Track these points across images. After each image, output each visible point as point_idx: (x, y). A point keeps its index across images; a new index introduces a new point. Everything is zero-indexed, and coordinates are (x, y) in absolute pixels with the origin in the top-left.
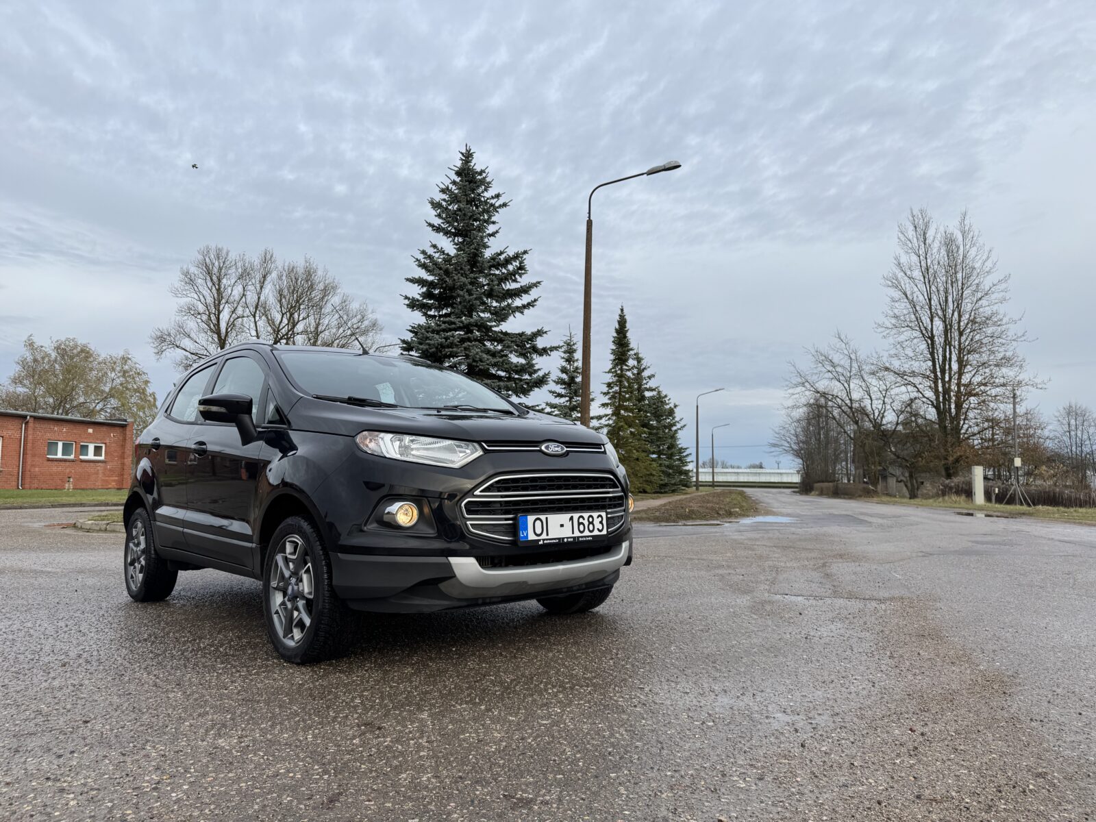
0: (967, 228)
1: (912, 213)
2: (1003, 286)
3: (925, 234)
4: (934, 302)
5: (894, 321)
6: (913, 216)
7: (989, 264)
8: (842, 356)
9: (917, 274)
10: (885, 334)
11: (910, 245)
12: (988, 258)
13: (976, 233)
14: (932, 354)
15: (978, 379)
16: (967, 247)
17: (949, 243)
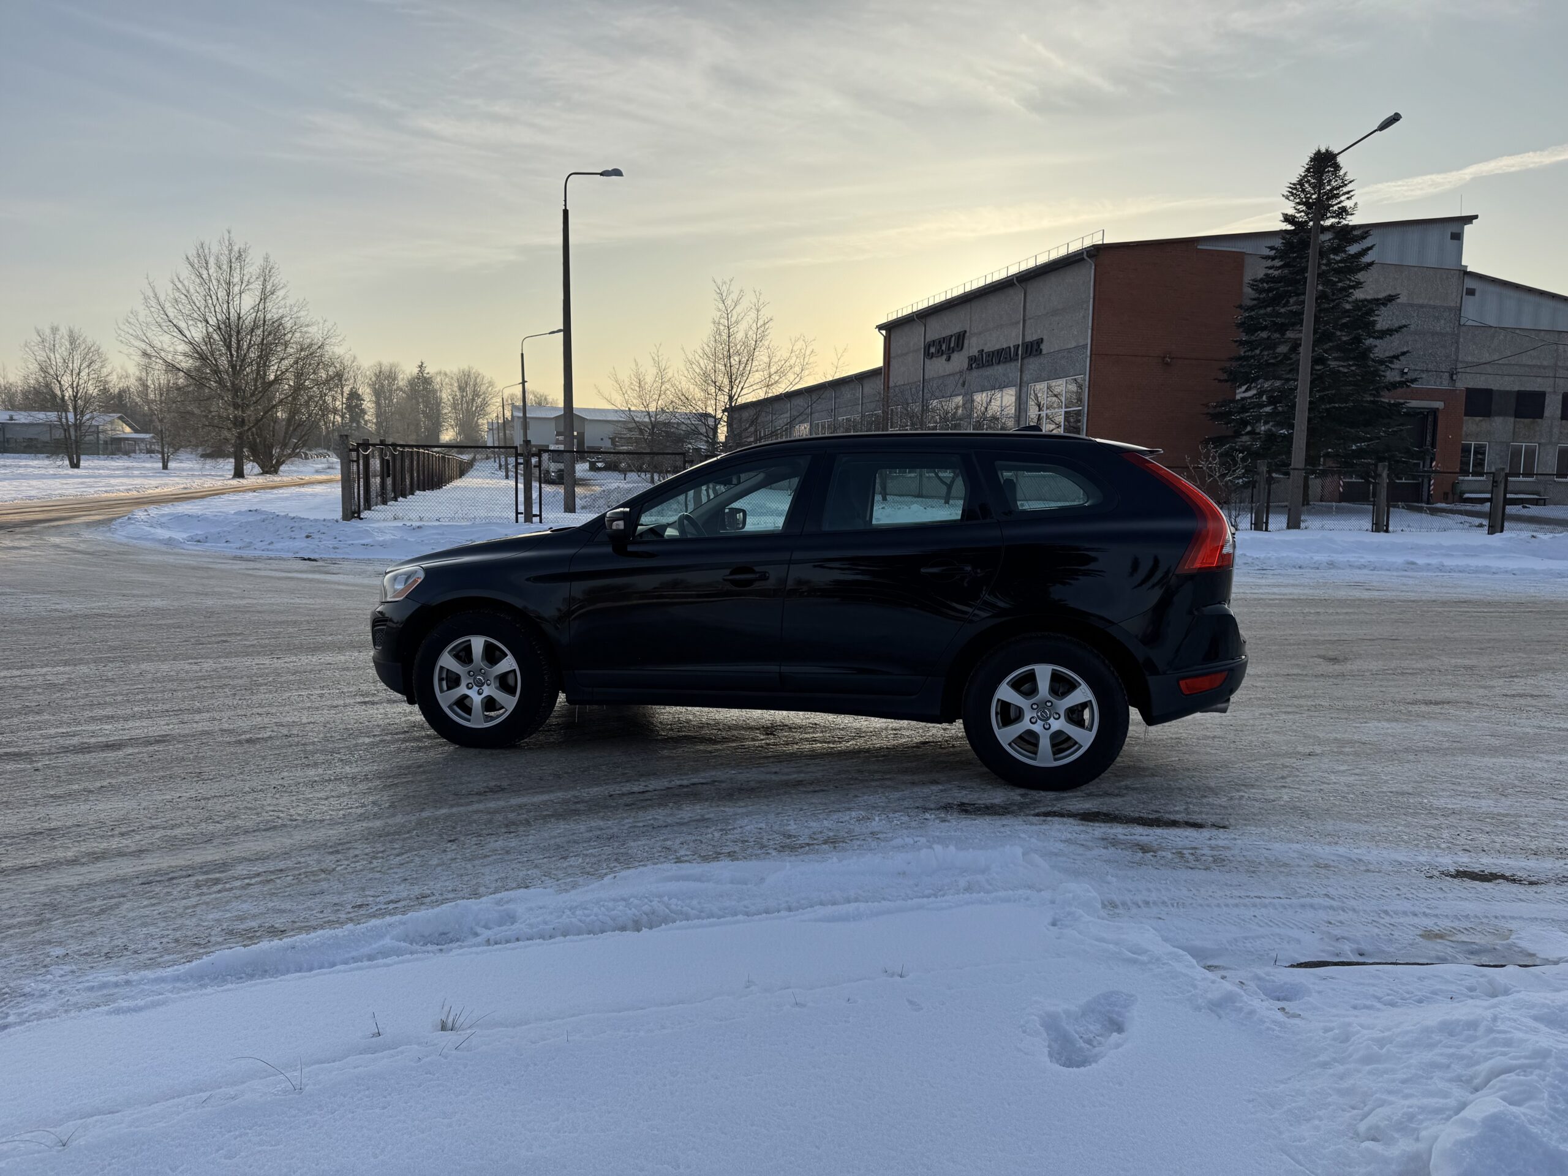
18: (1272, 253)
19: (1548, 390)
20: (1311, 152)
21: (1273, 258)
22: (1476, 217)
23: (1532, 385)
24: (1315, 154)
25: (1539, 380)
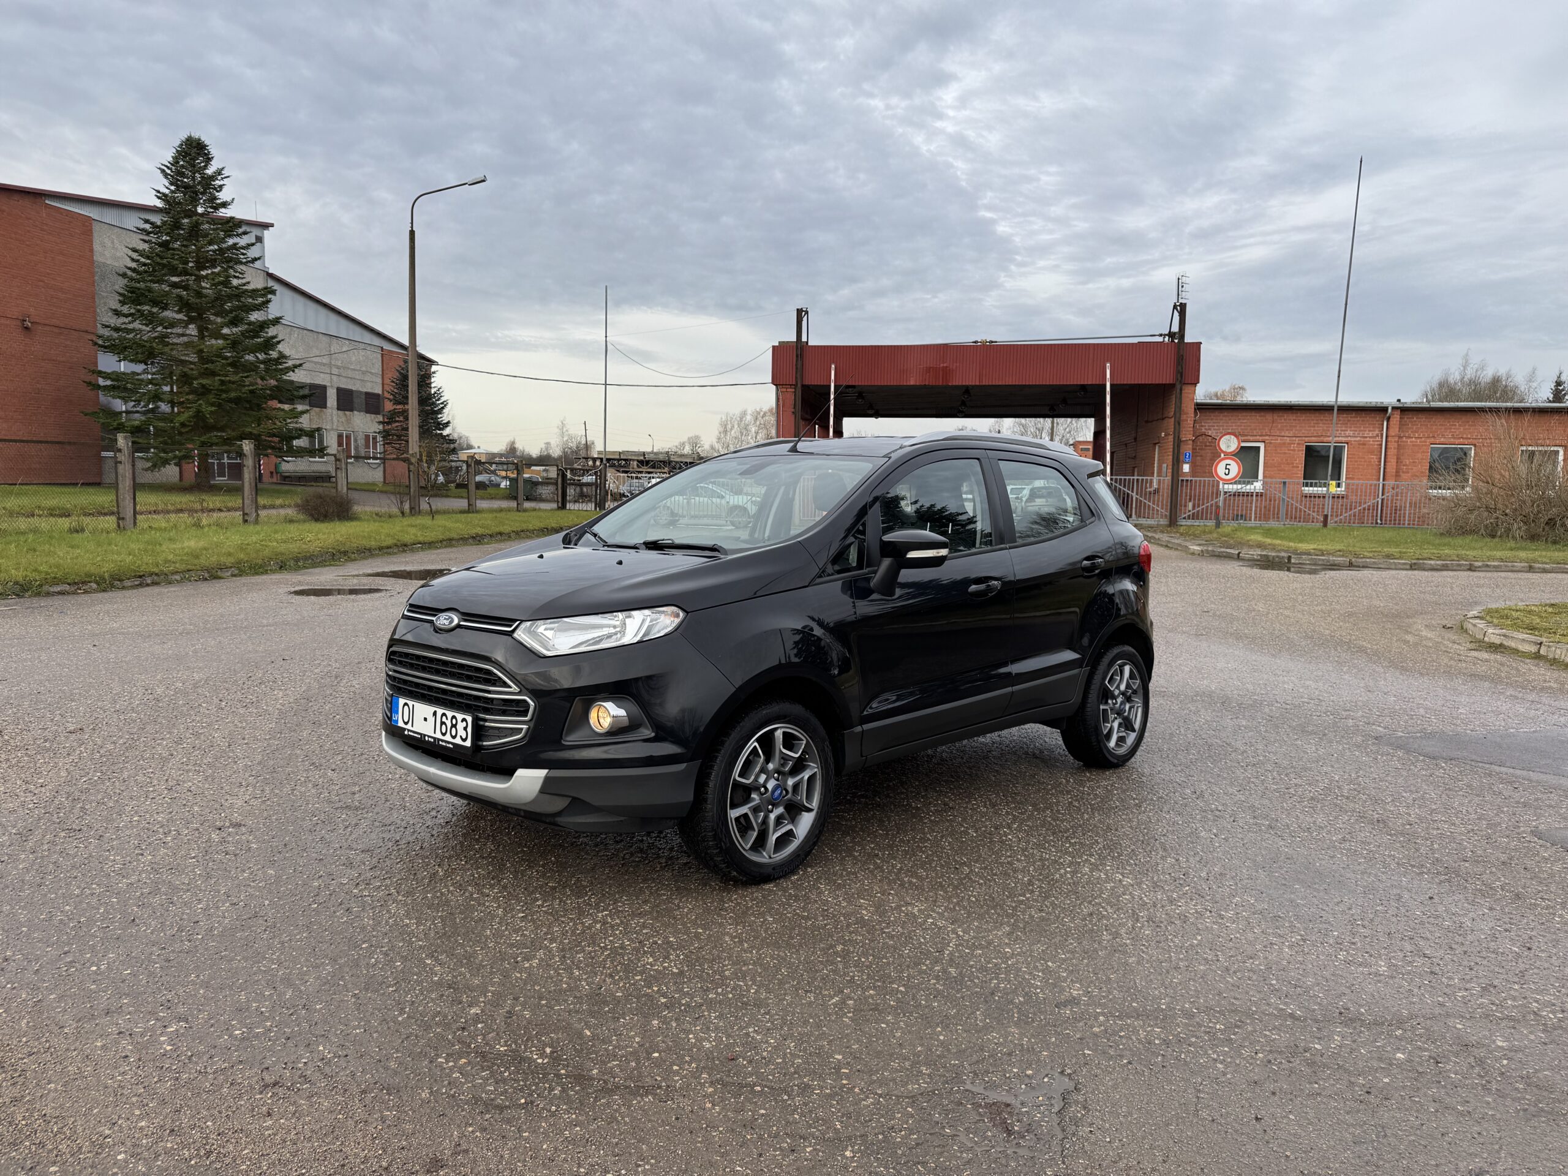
18: (148, 226)
19: (328, 384)
20: (184, 136)
21: (148, 233)
22: (272, 225)
23: (320, 380)
24: (187, 140)
25: (322, 375)
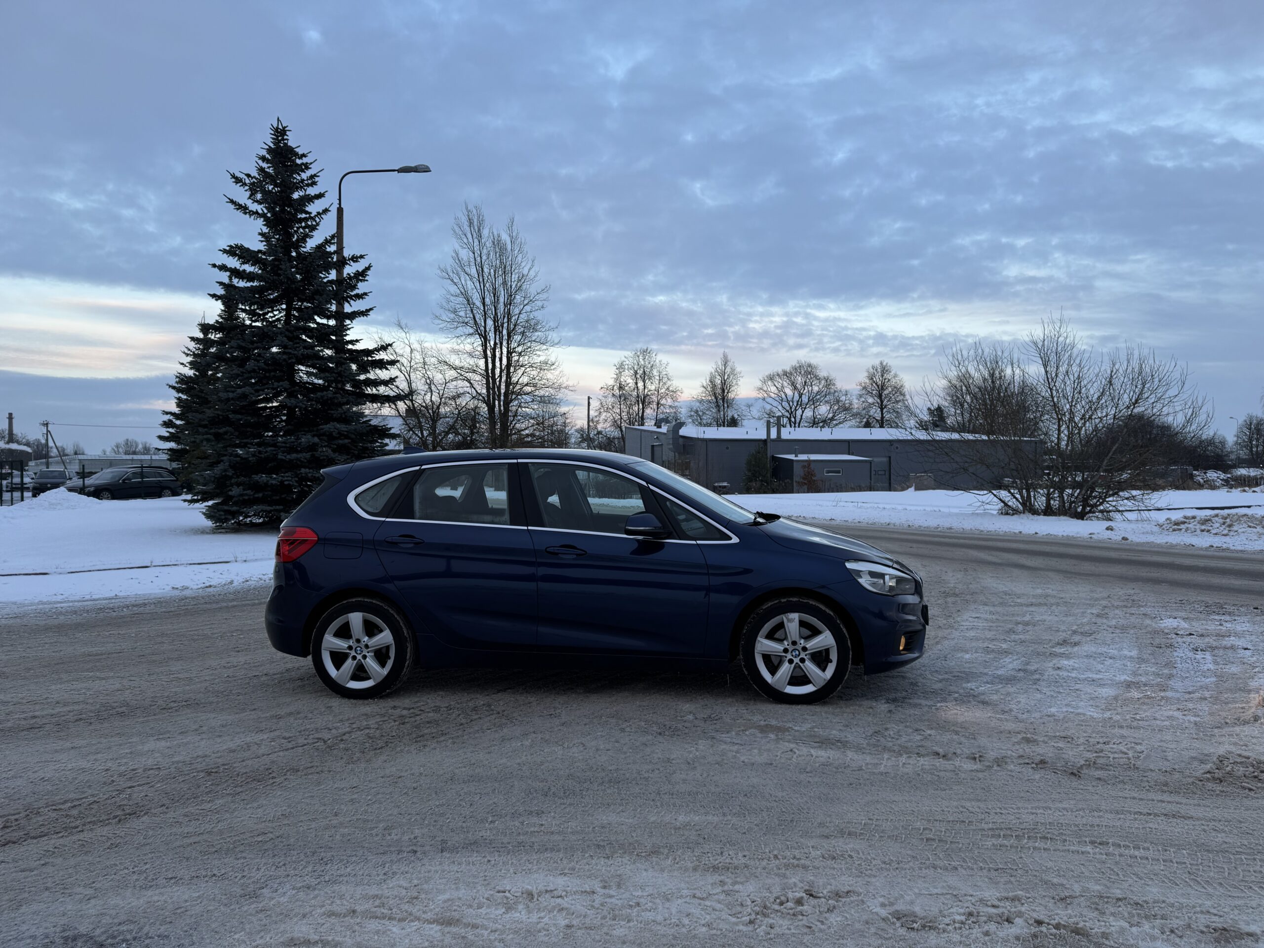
0: (514, 234)
1: (467, 208)
2: (543, 296)
3: (479, 230)
4: (487, 301)
5: (452, 316)
6: (468, 211)
7: (532, 273)
8: (402, 345)
9: (473, 271)
10: (441, 326)
11: (465, 240)
12: (533, 266)
13: (523, 241)
14: (485, 351)
15: (525, 380)
16: (516, 252)
17: (498, 244)
